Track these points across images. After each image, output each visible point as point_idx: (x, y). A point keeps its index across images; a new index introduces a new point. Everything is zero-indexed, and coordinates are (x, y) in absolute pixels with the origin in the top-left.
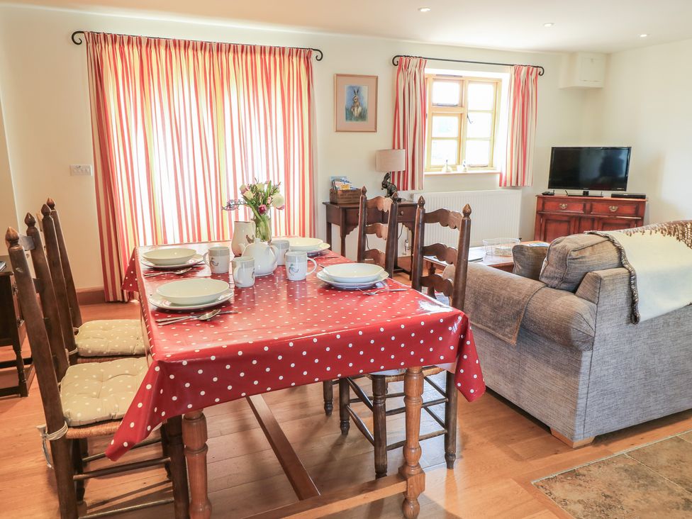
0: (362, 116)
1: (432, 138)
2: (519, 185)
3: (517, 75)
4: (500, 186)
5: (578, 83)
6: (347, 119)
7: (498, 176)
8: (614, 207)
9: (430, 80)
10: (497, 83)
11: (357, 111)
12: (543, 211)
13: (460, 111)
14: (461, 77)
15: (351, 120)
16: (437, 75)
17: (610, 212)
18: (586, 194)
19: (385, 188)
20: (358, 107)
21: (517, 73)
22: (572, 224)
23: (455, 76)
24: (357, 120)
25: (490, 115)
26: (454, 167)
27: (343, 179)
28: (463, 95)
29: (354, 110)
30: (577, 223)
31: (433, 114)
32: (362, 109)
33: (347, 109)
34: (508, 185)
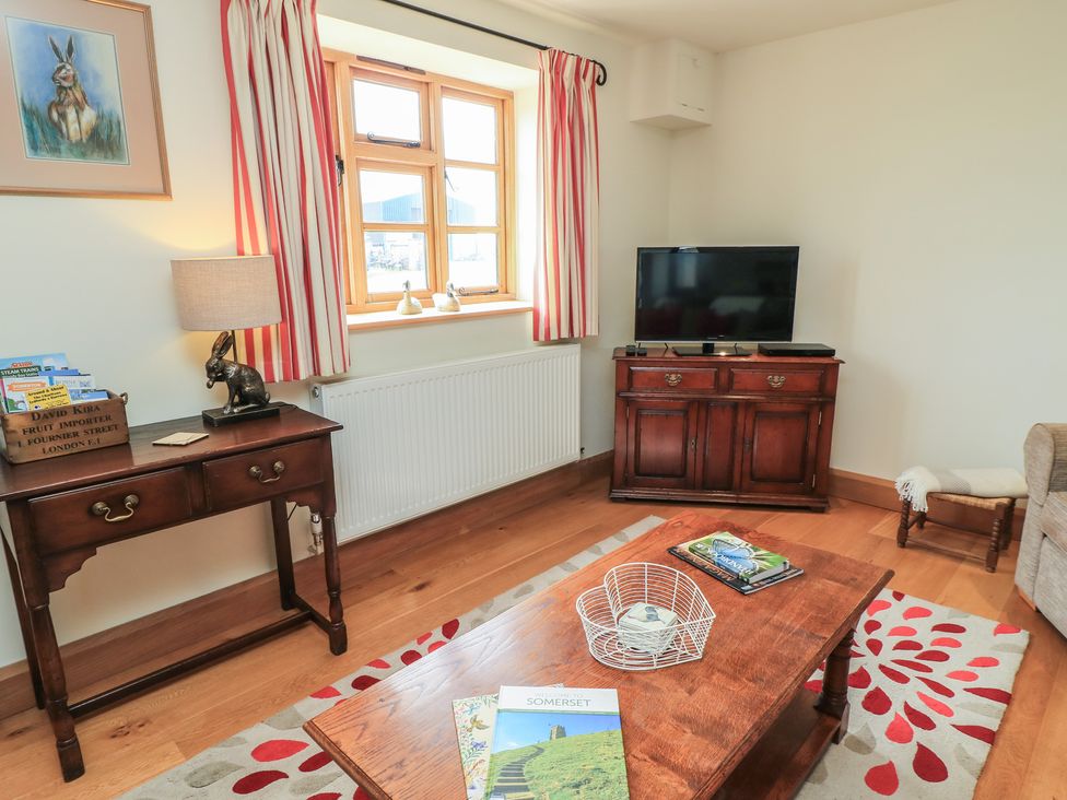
0: (103, 141)
1: (364, 226)
2: (576, 335)
3: (557, 73)
4: (536, 338)
5: (671, 108)
6: (34, 147)
7: (530, 317)
8: (776, 378)
9: (342, 69)
10: (503, 101)
11: (78, 124)
12: (629, 391)
13: (425, 159)
14: (422, 72)
15: (55, 150)
16: (360, 58)
17: (771, 390)
18: (708, 349)
19: (218, 379)
20: (79, 107)
21: (557, 67)
22: (693, 417)
23: (407, 68)
24: (83, 155)
25: (492, 174)
26: (426, 298)
27: (45, 363)
28: (429, 119)
29: (63, 116)
30: (703, 414)
31: (360, 163)
32: (100, 117)
33: (29, 113)
34: (554, 336)
